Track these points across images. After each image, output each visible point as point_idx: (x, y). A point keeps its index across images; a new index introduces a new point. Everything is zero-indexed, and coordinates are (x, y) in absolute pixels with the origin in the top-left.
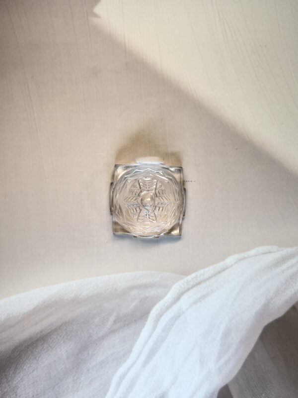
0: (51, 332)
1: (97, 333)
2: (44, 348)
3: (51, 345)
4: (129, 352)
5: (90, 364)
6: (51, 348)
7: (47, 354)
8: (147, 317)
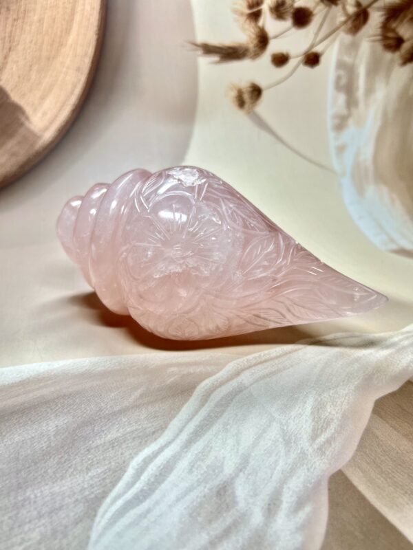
0: (38, 404)
1: (111, 407)
2: (21, 421)
3: (32, 419)
4: (163, 428)
5: (93, 442)
6: (32, 421)
7: (22, 428)
8: (192, 392)
